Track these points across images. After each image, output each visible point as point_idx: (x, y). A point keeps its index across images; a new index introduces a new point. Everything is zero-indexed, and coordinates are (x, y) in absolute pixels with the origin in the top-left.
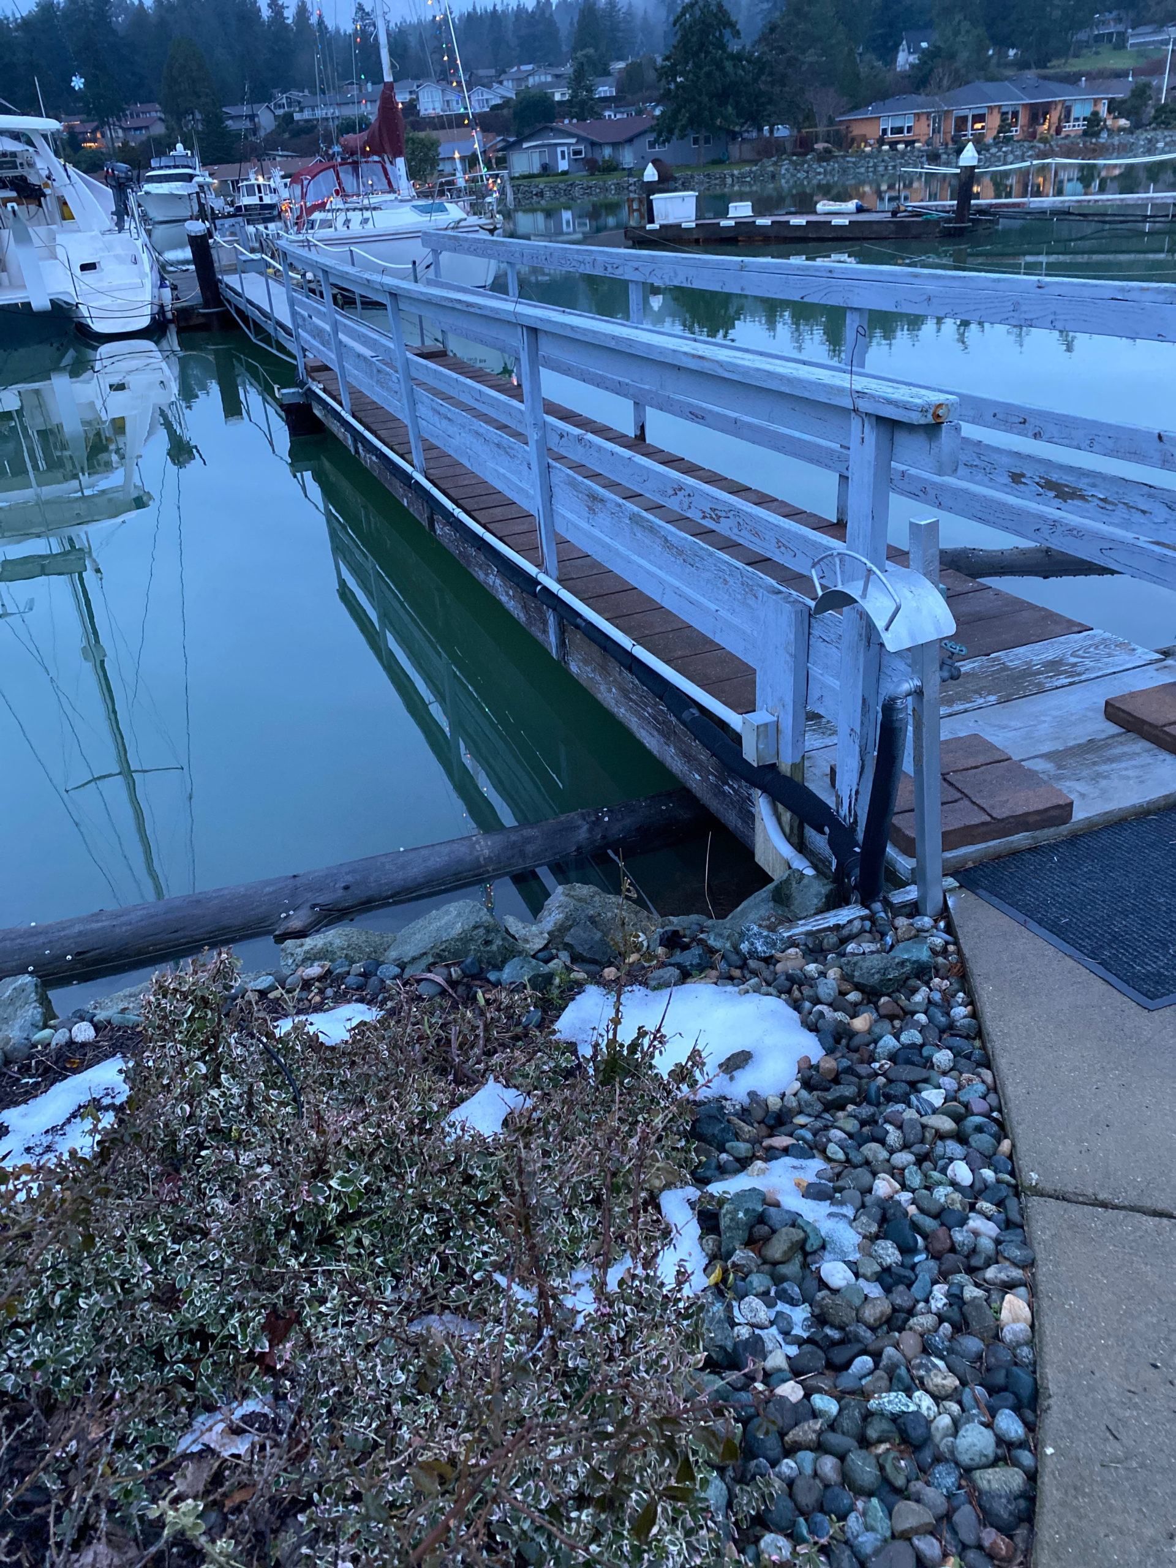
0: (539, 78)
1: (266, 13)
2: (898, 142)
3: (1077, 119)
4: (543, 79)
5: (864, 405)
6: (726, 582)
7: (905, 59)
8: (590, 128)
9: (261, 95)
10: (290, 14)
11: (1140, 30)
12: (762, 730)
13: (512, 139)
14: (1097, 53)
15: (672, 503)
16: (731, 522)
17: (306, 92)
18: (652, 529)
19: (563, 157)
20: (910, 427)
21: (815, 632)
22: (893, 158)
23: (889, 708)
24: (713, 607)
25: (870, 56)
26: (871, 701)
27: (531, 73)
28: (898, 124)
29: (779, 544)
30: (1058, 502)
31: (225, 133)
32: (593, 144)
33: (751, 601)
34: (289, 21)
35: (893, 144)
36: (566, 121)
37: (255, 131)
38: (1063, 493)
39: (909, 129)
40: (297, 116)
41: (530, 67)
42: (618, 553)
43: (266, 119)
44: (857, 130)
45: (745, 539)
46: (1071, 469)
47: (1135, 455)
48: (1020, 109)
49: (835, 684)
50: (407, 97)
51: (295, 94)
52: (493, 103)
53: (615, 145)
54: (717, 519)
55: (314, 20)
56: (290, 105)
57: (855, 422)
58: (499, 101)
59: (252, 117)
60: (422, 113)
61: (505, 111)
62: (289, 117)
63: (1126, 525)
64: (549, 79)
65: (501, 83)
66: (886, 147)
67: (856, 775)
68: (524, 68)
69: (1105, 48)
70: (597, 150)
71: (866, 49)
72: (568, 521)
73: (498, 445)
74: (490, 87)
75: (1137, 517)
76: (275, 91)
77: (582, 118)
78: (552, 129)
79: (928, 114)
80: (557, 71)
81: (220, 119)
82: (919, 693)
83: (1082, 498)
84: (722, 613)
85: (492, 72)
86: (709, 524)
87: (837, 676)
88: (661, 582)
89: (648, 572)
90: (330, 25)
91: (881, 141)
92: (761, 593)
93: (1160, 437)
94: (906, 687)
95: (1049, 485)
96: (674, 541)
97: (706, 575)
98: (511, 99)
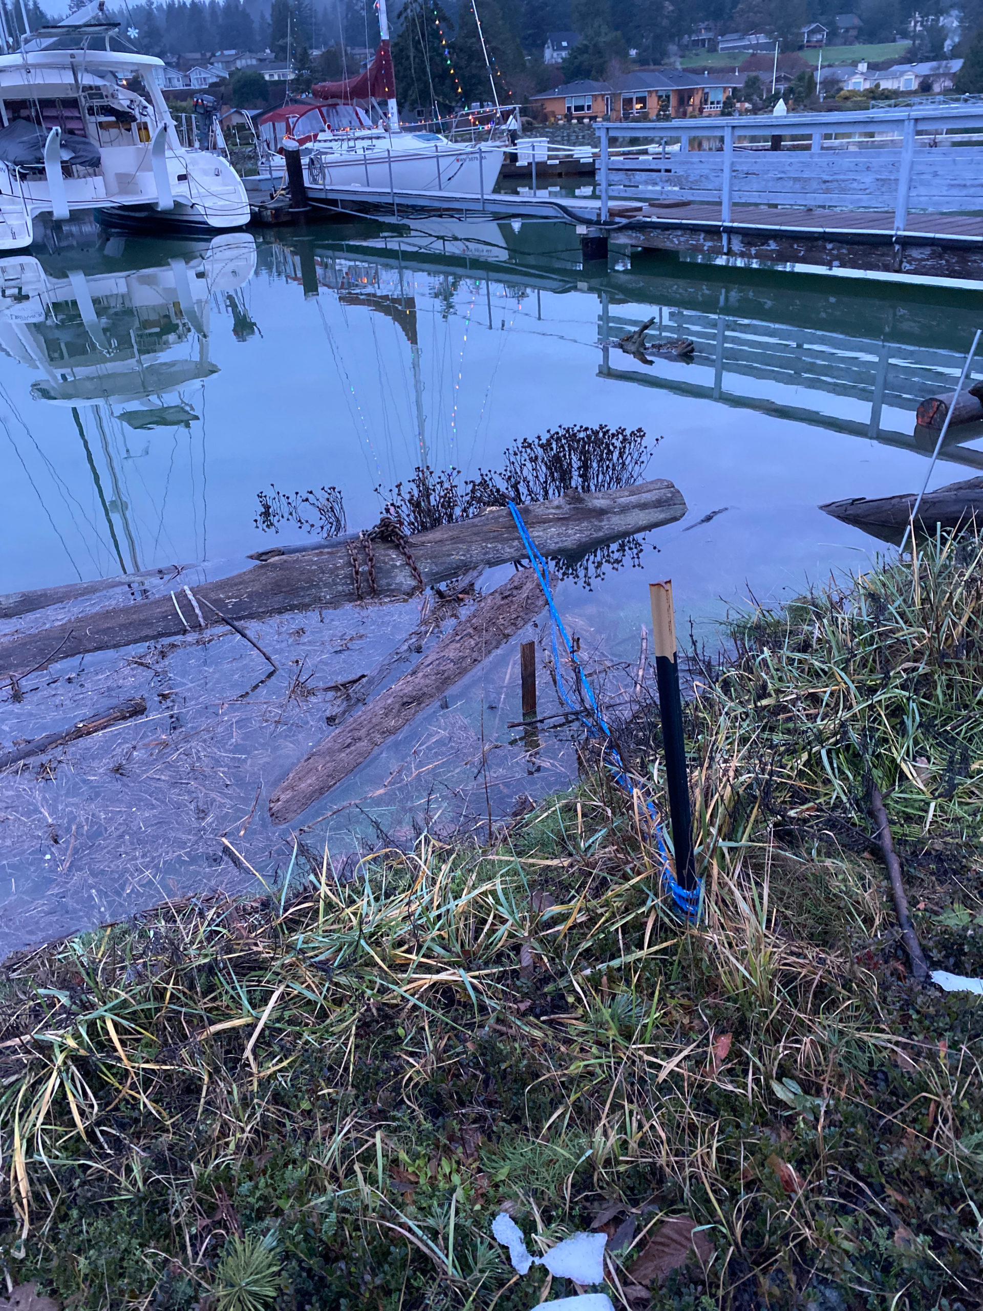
0: (245, 62)
2: (583, 118)
3: (712, 103)
4: (249, 62)
7: (550, 54)
11: (728, 37)
14: (697, 55)
22: (581, 130)
27: (238, 57)
28: (580, 103)
35: (580, 119)
39: (589, 107)
41: (233, 52)
44: (549, 107)
48: (671, 94)
52: (211, 81)
58: (215, 80)
61: (222, 88)
64: (254, 62)
65: (212, 64)
66: (575, 121)
68: (226, 52)
69: (702, 51)
74: (204, 68)
79: (603, 96)
80: (260, 55)
91: (569, 117)
98: (225, 78)
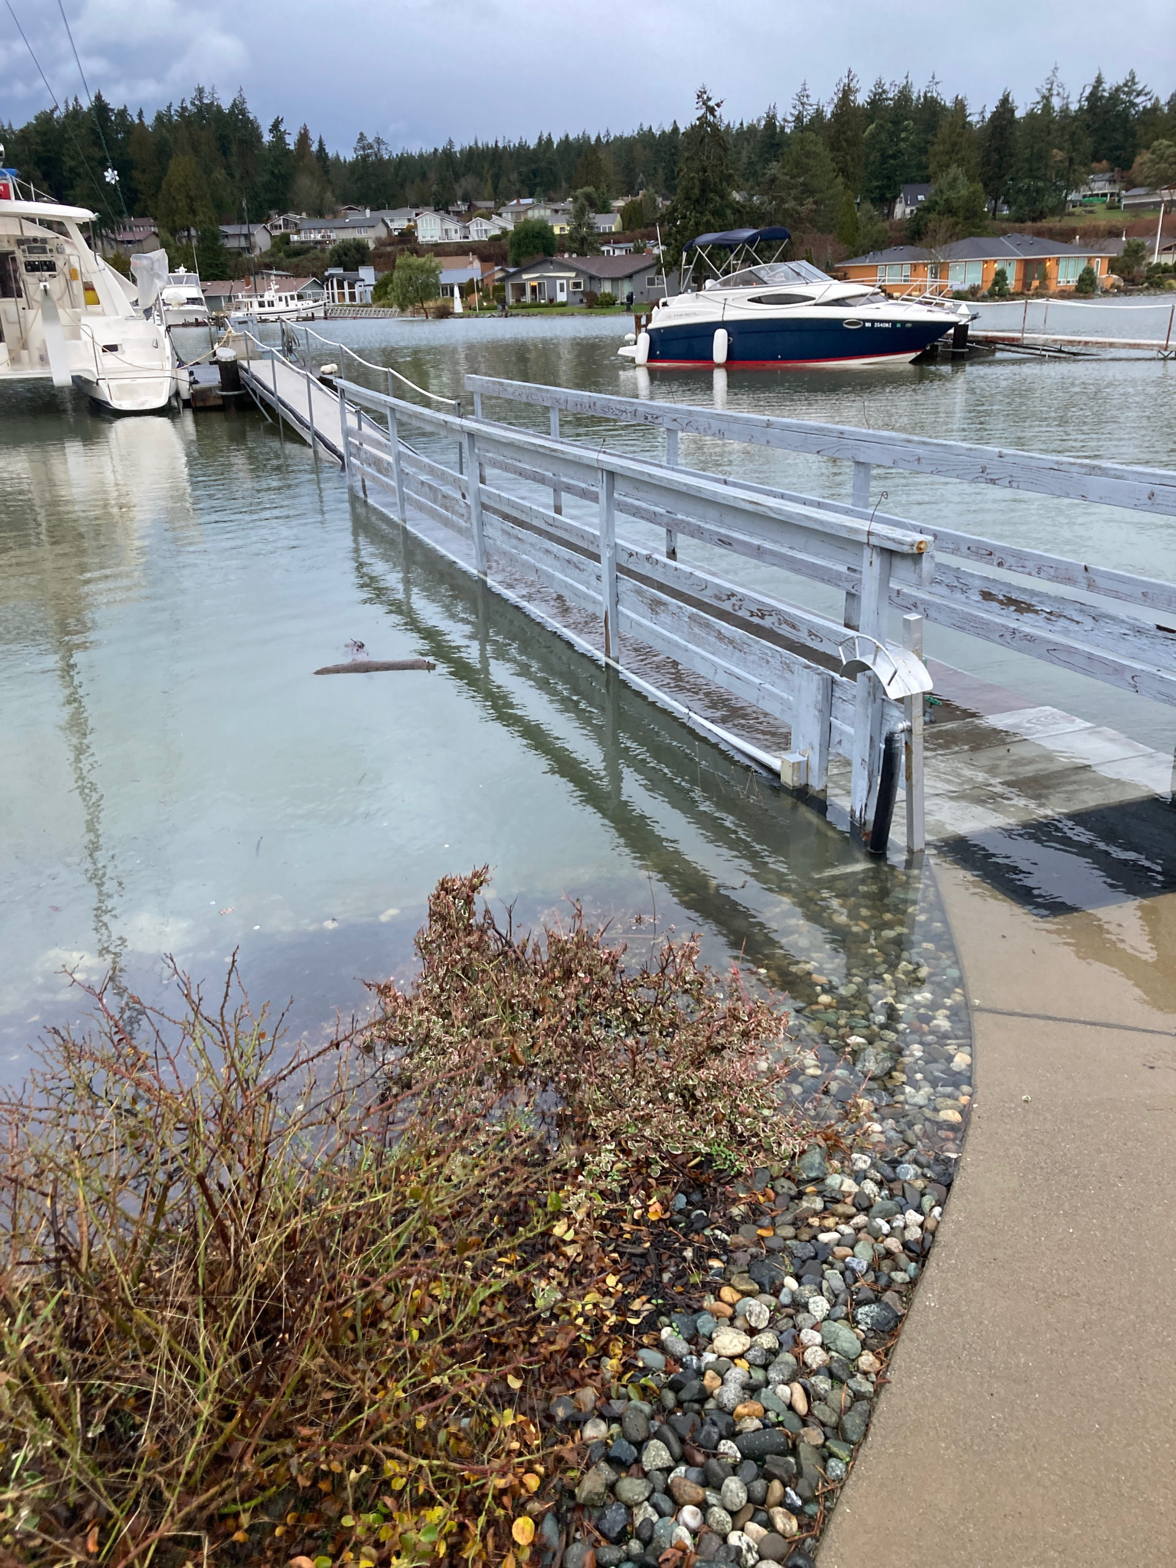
0: (539, 213)
1: (267, 138)
4: (542, 213)
5: (874, 541)
6: (768, 662)
7: (902, 210)
8: (591, 265)
9: (259, 217)
10: (291, 142)
11: (1136, 191)
12: (796, 766)
13: (512, 270)
15: (727, 606)
16: (774, 619)
17: (304, 215)
18: (707, 625)
19: (562, 290)
20: (903, 556)
21: (837, 694)
23: (890, 740)
24: (758, 681)
25: (868, 206)
26: (876, 739)
27: (531, 207)
29: (810, 634)
30: (1015, 615)
31: (219, 251)
32: (592, 278)
33: (788, 675)
34: (292, 147)
36: (566, 256)
37: (250, 249)
38: (1022, 607)
40: (295, 238)
41: (529, 201)
42: (677, 645)
43: (262, 239)
44: (855, 277)
45: (785, 630)
46: (1024, 590)
47: (1069, 580)
49: (850, 730)
50: (404, 224)
51: (292, 216)
52: (492, 233)
53: (614, 280)
54: (762, 617)
55: (315, 147)
56: (286, 225)
57: (867, 552)
58: (498, 232)
59: (247, 237)
60: (420, 239)
61: (504, 243)
62: (285, 239)
63: (1066, 632)
64: (549, 213)
65: (500, 215)
67: (865, 793)
68: (523, 201)
70: (595, 283)
71: (863, 199)
72: (632, 620)
73: (569, 562)
74: (489, 219)
75: (1074, 627)
76: (272, 212)
77: (582, 254)
78: (551, 262)
79: (926, 265)
80: (557, 207)
81: (216, 236)
82: (909, 731)
83: (1036, 612)
84: (767, 686)
85: (491, 204)
86: (756, 620)
87: (852, 725)
88: (713, 664)
89: (703, 658)
90: (331, 152)
92: (796, 668)
93: (1086, 569)
94: (901, 726)
95: (1010, 602)
96: (727, 634)
97: (751, 658)
98: (510, 230)
